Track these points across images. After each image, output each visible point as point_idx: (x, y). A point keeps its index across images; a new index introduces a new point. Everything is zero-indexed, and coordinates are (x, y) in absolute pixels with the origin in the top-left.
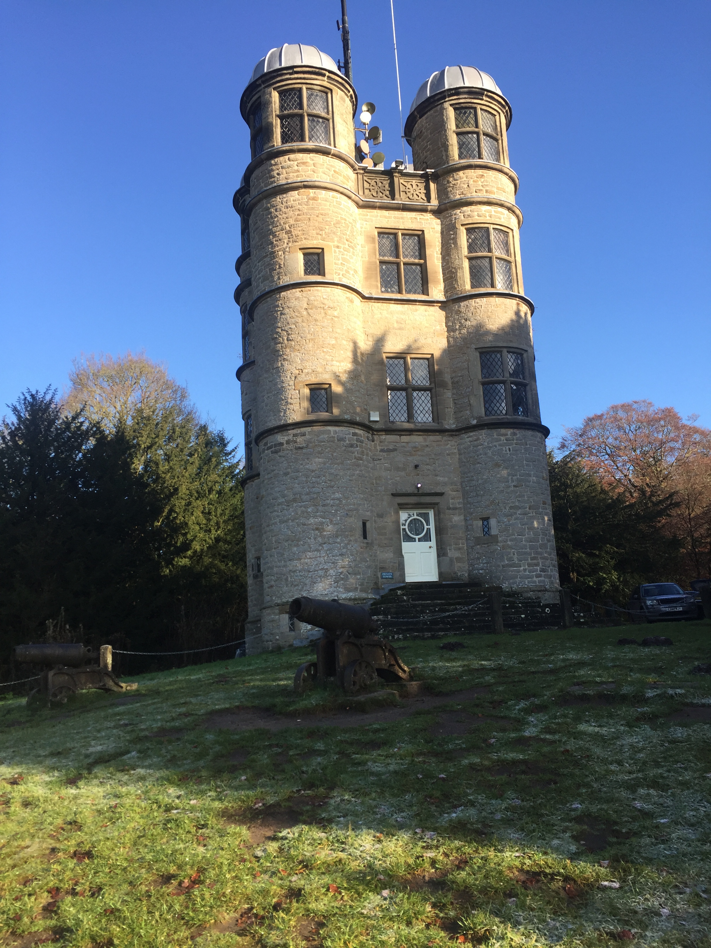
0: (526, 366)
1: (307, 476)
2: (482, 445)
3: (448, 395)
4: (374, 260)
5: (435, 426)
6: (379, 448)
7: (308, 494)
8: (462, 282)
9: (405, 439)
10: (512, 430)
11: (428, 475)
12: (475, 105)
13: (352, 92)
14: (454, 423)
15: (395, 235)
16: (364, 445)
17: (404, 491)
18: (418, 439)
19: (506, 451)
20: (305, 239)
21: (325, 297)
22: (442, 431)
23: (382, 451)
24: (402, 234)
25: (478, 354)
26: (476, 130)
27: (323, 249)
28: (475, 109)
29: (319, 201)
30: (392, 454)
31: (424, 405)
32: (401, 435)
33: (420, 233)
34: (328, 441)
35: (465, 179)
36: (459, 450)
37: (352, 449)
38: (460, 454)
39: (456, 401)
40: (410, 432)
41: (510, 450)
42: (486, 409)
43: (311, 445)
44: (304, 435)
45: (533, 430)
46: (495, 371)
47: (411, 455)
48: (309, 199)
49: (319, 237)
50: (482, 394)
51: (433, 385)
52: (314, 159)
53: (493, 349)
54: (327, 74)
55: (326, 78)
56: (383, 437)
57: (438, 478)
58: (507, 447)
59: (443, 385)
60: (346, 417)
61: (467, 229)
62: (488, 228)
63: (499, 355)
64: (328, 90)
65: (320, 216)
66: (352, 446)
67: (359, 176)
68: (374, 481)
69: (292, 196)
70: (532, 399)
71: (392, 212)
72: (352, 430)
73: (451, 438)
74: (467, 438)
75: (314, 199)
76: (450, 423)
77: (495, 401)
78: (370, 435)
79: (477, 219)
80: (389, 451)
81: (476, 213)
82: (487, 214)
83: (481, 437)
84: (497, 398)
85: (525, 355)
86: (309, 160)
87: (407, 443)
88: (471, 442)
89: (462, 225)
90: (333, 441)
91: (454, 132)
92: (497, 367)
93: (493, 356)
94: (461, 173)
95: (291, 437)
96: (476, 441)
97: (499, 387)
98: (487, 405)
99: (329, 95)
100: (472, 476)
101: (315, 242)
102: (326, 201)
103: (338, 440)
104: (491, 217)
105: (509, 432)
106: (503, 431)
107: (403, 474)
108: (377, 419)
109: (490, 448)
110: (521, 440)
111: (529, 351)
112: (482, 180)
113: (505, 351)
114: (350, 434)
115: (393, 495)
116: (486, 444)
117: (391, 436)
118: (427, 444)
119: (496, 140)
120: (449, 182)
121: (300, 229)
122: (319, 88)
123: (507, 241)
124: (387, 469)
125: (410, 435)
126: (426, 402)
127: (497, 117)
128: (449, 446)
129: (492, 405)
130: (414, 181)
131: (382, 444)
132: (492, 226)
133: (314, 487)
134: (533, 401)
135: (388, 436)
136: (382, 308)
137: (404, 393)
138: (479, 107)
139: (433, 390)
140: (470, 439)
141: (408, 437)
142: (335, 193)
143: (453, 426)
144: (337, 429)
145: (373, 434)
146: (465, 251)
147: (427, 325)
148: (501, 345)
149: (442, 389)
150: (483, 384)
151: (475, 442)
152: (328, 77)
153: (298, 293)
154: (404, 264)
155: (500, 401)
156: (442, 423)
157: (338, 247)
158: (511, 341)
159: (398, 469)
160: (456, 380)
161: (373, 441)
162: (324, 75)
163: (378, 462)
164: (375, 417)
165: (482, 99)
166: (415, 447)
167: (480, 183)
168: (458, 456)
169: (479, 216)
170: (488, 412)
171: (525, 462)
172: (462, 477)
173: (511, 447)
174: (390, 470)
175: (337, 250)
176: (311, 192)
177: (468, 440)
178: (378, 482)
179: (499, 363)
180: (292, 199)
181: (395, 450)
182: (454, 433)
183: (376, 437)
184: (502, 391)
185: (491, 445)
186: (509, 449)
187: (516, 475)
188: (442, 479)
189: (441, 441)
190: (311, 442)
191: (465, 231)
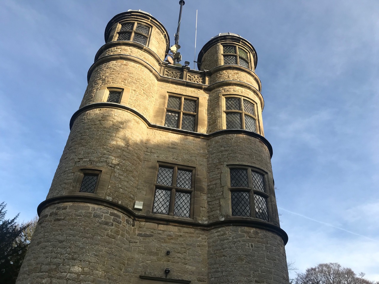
0: (267, 184)
1: (54, 246)
2: (228, 239)
3: (204, 198)
4: (162, 107)
5: (190, 220)
6: (137, 232)
7: (49, 264)
8: (220, 125)
9: (162, 227)
10: (254, 229)
11: (178, 263)
12: (235, 45)
13: (165, 33)
14: (206, 220)
15: (180, 98)
16: (121, 225)
17: (152, 275)
18: (173, 229)
19: (249, 246)
20: (113, 83)
21: (116, 115)
22: (195, 225)
23: (140, 235)
24: (185, 99)
25: (229, 170)
26: (235, 54)
27: (123, 89)
28: (235, 47)
29: (129, 66)
30: (147, 240)
31: (183, 204)
32: (159, 224)
33: (196, 99)
34: (85, 216)
35: (227, 74)
36: (208, 243)
37: (106, 227)
38: (209, 247)
39: (210, 203)
40: (167, 222)
41: (252, 247)
42: (233, 211)
43: (68, 218)
44: (65, 208)
45: (273, 232)
46: (241, 182)
47: (165, 242)
48: (122, 65)
49: (123, 83)
50: (230, 197)
51: (193, 189)
52: (132, 49)
53: (240, 167)
54: (151, 18)
55: (150, 21)
56: (143, 223)
57: (187, 267)
58: (250, 244)
59: (201, 190)
60: (108, 198)
61: (226, 98)
62: (240, 98)
63: (245, 172)
64: (150, 26)
65: (127, 73)
66: (107, 224)
67: (162, 67)
68: (126, 262)
69: (112, 63)
70: (272, 208)
71: (179, 87)
72: (111, 210)
73: (203, 232)
74: (215, 233)
75: (125, 65)
76: (203, 220)
77: (241, 205)
78: (131, 220)
79: (232, 92)
80: (146, 236)
81: (233, 90)
82: (240, 91)
83: (227, 232)
84: (243, 202)
85: (266, 176)
86: (129, 49)
87: (164, 231)
88: (218, 236)
89: (223, 95)
90: (89, 217)
91: (222, 54)
92: (243, 180)
93: (241, 172)
94: (224, 71)
95: (54, 210)
96: (223, 235)
97: (244, 195)
98: (234, 208)
99: (151, 29)
100: (218, 268)
101: (119, 85)
102: (133, 67)
103: (94, 216)
104: (242, 92)
105: (252, 230)
106: (246, 229)
107: (155, 258)
108: (141, 207)
109: (235, 243)
110: (262, 239)
111: (269, 173)
112: (238, 75)
113: (250, 170)
114: (107, 213)
115: (142, 278)
116: (231, 238)
117: (151, 224)
118: (181, 234)
119: (248, 63)
120: (217, 76)
121: (111, 78)
122: (145, 24)
123: (253, 109)
124: (140, 252)
125: (167, 224)
126: (186, 201)
127: (248, 54)
128: (200, 239)
129: (239, 208)
130: (196, 75)
131: (140, 229)
132: (243, 98)
133: (56, 258)
134: (272, 210)
135: (147, 223)
136: (162, 134)
137: (169, 193)
138: (237, 47)
139: (193, 193)
140: (219, 234)
141: (165, 226)
142: (141, 66)
143: (206, 223)
144: (96, 206)
145: (134, 220)
146: (224, 108)
147: (194, 149)
148: (246, 164)
149: (199, 193)
150: (232, 191)
151: (222, 237)
152: (151, 20)
153: (98, 111)
154: (183, 114)
155: (245, 205)
156: (196, 218)
157: (135, 91)
158: (254, 163)
159: (151, 253)
160: (211, 186)
161: (133, 226)
162: (149, 19)
163: (134, 244)
164: (139, 206)
165: (240, 43)
166: (170, 236)
167: (236, 76)
168: (207, 248)
169: (234, 91)
170: (235, 213)
171: (266, 259)
172: (209, 268)
173: (253, 244)
174: (143, 254)
175: (134, 92)
176: (125, 62)
177: (216, 234)
178: (130, 263)
179: (245, 177)
180: (111, 64)
181: (151, 236)
182: (206, 228)
183: (136, 223)
184: (247, 197)
185: (235, 240)
186: (252, 245)
187: (258, 271)
188: (190, 267)
189: (193, 233)
190: (69, 215)
191: (225, 99)
